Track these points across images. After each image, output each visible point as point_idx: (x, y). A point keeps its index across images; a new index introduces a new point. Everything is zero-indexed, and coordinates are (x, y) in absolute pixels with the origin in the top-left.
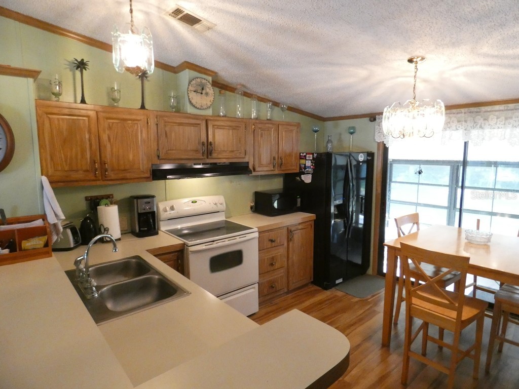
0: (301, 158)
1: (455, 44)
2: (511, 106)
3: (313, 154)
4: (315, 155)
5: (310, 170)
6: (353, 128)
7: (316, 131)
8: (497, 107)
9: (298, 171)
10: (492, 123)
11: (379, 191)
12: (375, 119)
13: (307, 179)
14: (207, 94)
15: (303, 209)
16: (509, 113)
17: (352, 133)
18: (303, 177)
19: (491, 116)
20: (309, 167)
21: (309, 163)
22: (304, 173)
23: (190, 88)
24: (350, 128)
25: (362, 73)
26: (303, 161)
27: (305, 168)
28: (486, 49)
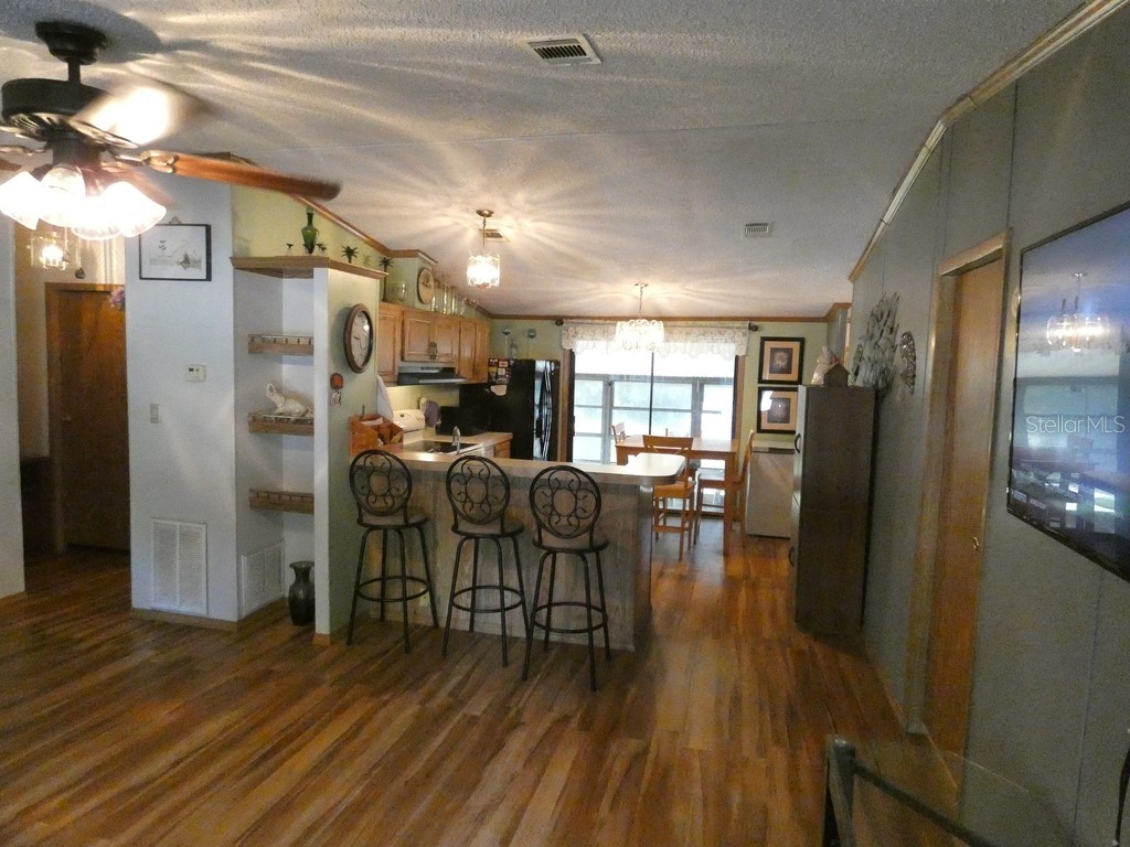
0: (490, 365)
1: (673, 281)
2: (690, 323)
3: (509, 361)
4: (512, 362)
5: (504, 380)
6: (533, 331)
7: (506, 334)
8: (679, 323)
9: (486, 381)
10: (677, 336)
11: (566, 404)
12: (562, 323)
13: (500, 391)
14: (430, 286)
15: (494, 428)
16: (689, 330)
17: (532, 337)
18: (493, 388)
19: (676, 330)
20: (502, 376)
21: (502, 372)
22: (495, 384)
23: (421, 280)
24: (530, 331)
25: (590, 286)
26: (494, 369)
27: (497, 377)
28: (691, 287)
